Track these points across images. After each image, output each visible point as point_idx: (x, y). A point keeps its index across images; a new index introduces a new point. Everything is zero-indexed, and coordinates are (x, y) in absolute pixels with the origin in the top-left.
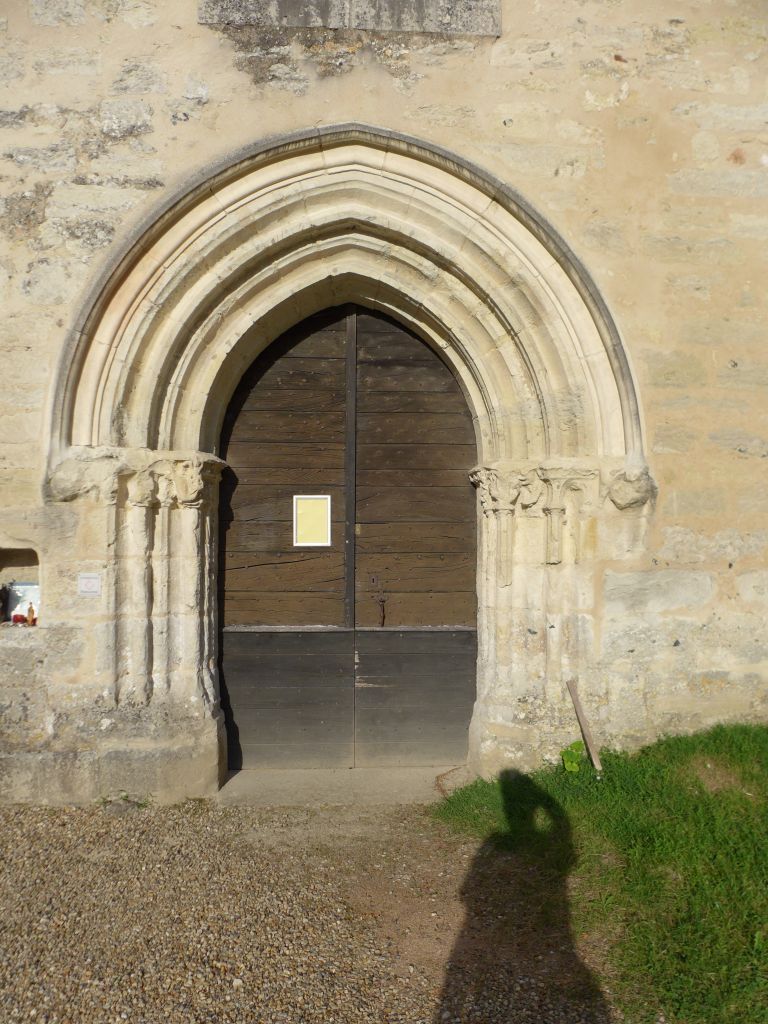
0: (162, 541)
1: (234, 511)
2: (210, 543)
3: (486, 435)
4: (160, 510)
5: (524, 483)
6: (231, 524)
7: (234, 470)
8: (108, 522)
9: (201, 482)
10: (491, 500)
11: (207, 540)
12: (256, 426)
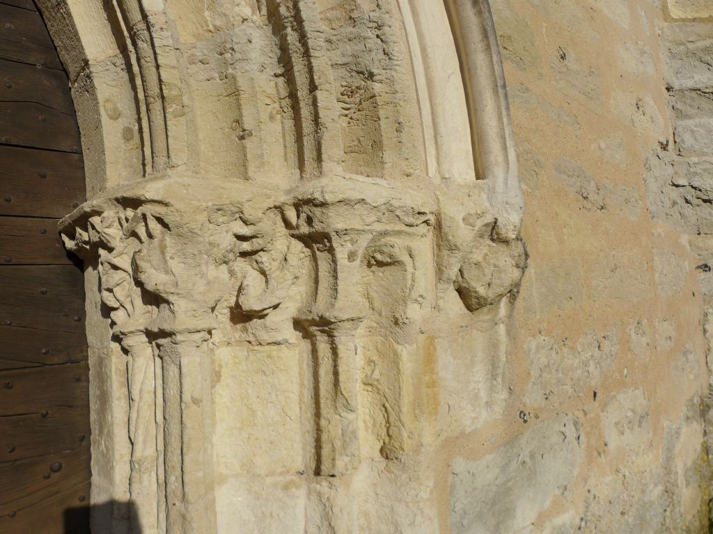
3: (115, 116)
5: (246, 246)
10: (138, 301)
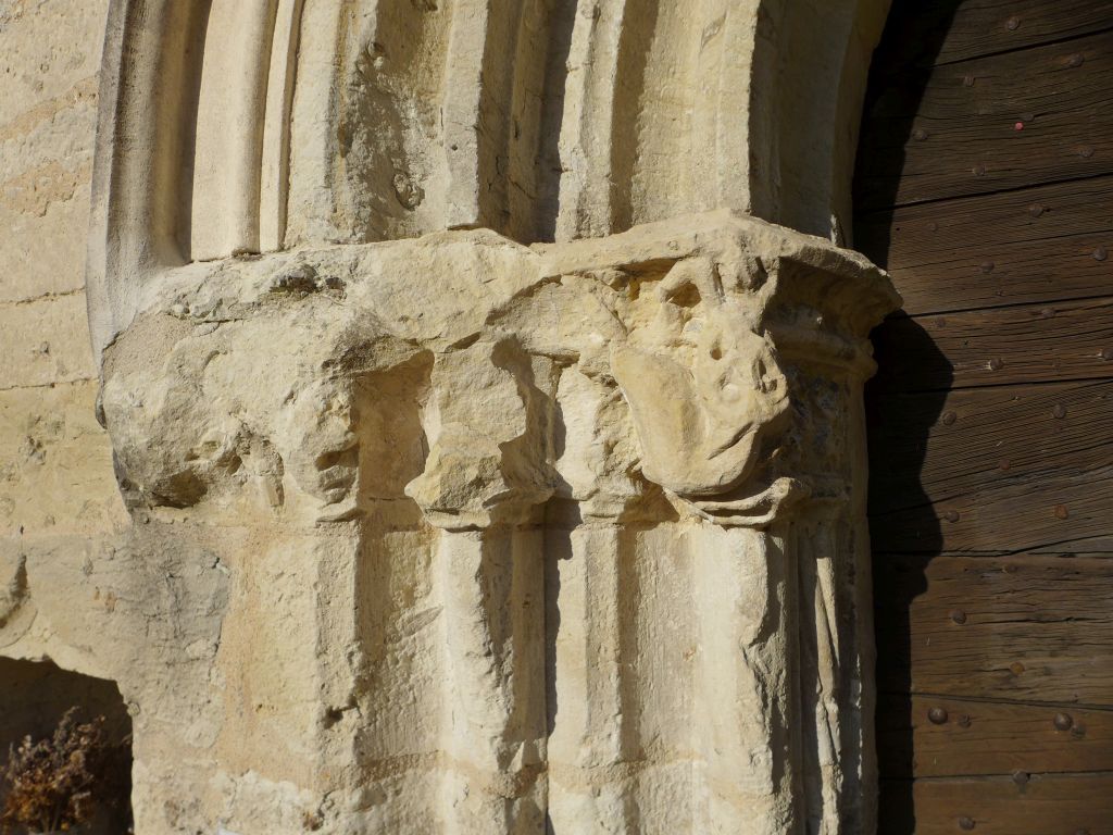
0: (592, 692)
1: (941, 510)
2: (842, 695)
4: (578, 538)
6: (932, 570)
7: (928, 324)
8: (323, 602)
9: (774, 372)
11: (826, 681)
12: (1012, 116)
